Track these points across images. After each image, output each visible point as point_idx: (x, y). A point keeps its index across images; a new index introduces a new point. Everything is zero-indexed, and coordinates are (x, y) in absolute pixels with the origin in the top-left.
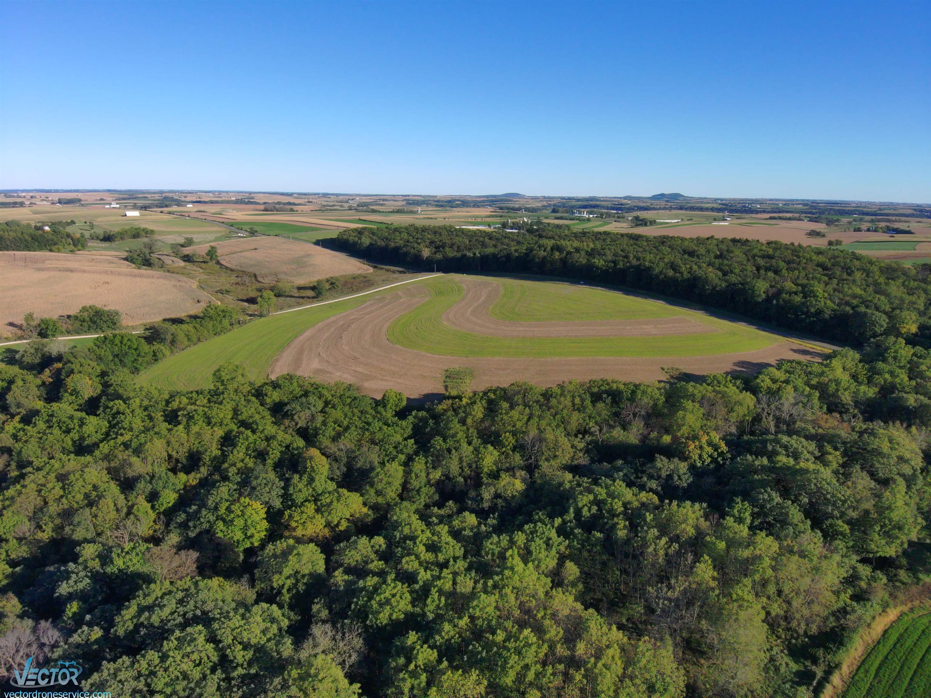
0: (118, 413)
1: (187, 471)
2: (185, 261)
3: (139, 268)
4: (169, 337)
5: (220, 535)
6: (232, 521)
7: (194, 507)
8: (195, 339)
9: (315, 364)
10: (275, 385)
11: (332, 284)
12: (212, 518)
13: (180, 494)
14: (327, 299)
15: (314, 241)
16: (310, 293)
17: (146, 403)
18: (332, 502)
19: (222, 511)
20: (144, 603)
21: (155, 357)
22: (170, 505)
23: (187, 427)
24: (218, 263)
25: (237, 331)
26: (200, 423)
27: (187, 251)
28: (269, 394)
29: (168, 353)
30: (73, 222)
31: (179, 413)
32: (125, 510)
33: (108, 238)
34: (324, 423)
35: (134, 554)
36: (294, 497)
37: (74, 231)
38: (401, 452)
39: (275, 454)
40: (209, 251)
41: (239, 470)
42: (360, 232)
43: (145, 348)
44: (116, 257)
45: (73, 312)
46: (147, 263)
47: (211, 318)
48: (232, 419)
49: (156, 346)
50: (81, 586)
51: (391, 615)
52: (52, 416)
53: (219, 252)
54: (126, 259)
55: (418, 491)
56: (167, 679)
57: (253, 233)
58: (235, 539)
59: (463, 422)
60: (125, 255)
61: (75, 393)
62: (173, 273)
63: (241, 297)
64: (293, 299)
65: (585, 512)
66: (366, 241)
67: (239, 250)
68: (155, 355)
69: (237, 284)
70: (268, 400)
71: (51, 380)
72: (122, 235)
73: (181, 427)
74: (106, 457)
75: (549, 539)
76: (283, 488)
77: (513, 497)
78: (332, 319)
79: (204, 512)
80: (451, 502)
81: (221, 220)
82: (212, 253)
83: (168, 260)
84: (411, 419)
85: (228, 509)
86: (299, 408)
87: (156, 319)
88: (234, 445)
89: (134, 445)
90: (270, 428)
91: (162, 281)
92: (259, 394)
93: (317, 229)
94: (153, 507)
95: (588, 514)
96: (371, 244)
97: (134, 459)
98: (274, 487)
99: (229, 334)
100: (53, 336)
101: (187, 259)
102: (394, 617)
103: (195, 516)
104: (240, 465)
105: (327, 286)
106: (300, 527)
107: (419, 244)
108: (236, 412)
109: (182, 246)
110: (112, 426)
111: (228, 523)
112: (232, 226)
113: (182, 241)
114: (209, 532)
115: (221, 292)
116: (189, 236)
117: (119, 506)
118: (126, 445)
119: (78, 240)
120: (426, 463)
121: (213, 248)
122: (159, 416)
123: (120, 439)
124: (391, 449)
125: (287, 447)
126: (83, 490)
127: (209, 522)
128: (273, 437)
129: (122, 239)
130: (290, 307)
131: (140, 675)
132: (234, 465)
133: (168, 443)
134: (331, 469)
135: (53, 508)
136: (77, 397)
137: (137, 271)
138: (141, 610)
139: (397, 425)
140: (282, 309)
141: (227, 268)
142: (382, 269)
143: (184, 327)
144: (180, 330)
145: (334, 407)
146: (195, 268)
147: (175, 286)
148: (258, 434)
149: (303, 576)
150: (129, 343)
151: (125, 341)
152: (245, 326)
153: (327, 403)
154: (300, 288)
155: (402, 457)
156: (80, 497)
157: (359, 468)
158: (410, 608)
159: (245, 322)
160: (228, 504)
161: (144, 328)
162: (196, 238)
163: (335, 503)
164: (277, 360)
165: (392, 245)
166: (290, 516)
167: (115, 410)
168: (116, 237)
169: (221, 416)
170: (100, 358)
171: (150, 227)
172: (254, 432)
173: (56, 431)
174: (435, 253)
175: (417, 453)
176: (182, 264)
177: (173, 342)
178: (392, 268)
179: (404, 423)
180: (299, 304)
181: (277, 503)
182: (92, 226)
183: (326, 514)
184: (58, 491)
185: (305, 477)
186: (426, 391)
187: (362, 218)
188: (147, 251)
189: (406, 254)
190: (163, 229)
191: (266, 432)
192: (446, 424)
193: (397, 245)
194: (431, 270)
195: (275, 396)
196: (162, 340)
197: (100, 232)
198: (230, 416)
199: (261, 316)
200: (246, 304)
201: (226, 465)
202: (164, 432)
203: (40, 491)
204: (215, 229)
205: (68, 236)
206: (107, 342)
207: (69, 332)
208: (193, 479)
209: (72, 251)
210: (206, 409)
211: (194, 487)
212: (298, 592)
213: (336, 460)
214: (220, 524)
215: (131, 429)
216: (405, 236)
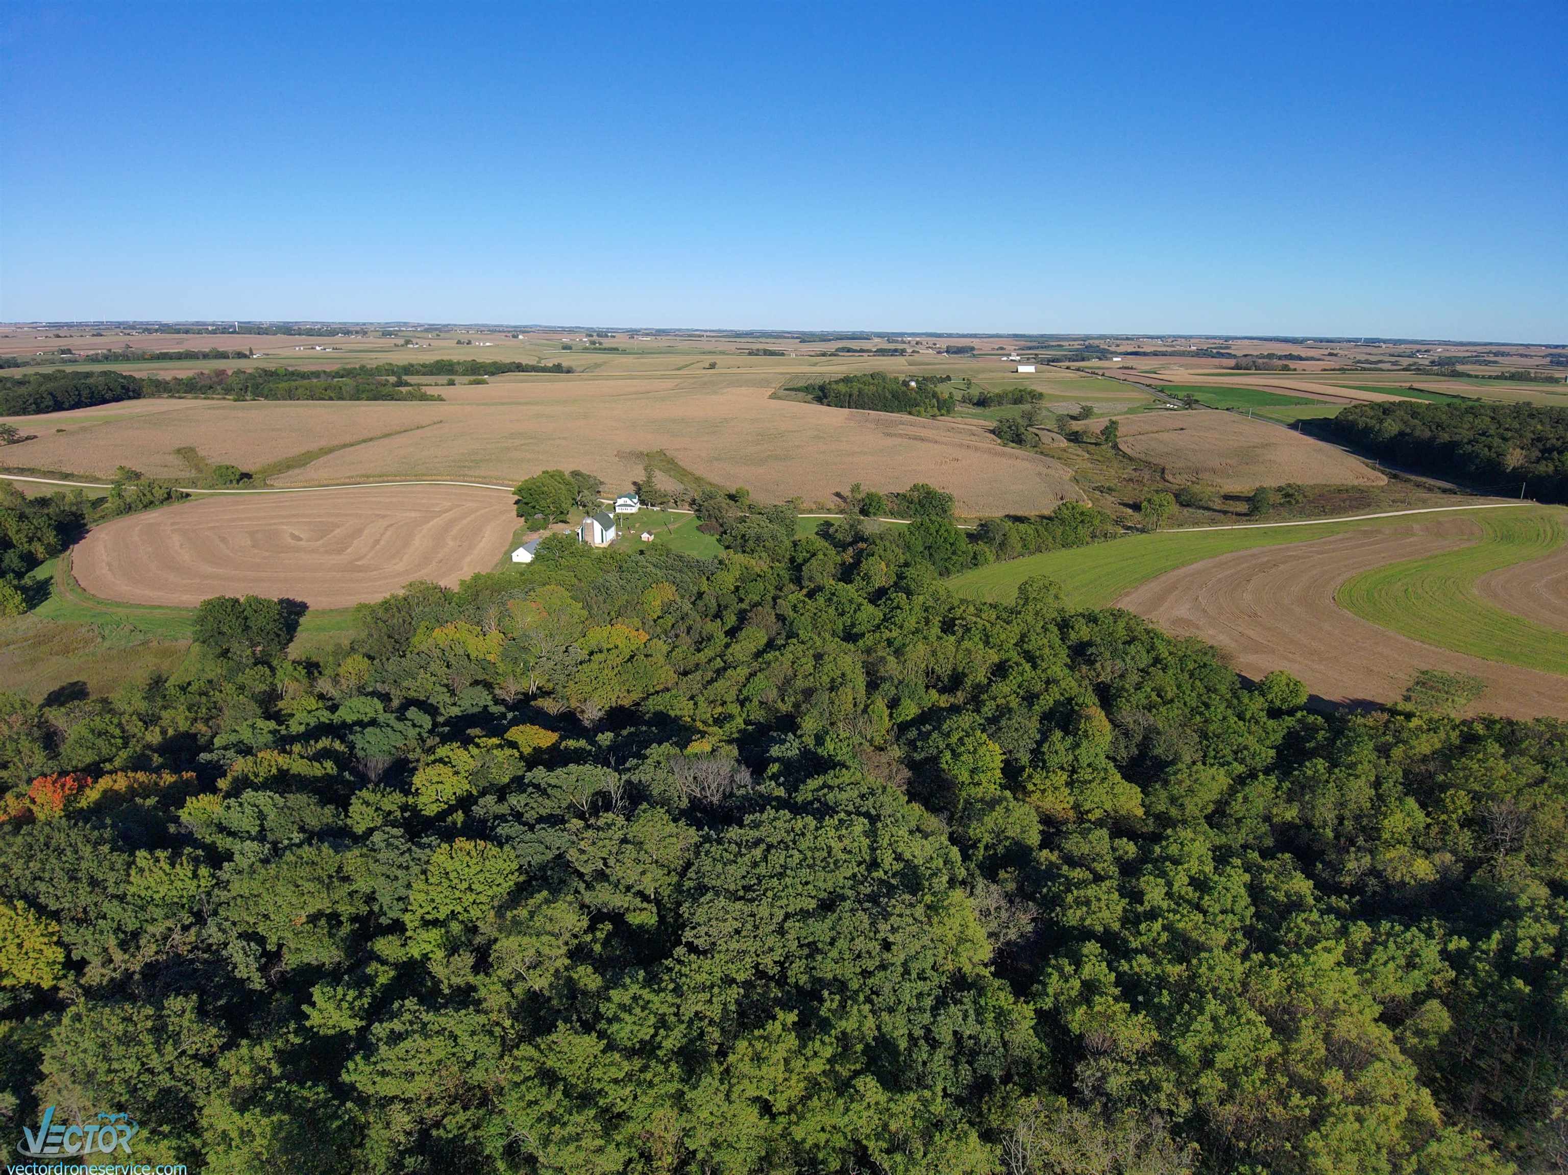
0: (898, 607)
1: (942, 691)
2: (1070, 440)
3: (1005, 445)
4: (998, 539)
5: (945, 766)
6: (960, 755)
7: (928, 727)
8: (1032, 547)
9: (1183, 611)
10: (1092, 619)
11: (1287, 495)
12: (942, 746)
13: (923, 711)
14: (1267, 520)
15: (1292, 421)
16: (1243, 507)
17: (931, 603)
18: (1090, 782)
19: (954, 739)
20: (830, 782)
21: (975, 561)
22: (909, 718)
23: (959, 642)
24: (1115, 447)
25: (1098, 548)
26: (976, 639)
27: (1076, 426)
28: (1076, 627)
29: (991, 558)
30: (948, 378)
31: (957, 622)
32: (862, 706)
33: (982, 402)
34: (1138, 687)
35: (846, 743)
36: (1046, 757)
37: (943, 390)
38: (1242, 762)
39: (1047, 702)
40: (1107, 428)
41: (998, 706)
42: (1386, 410)
43: (964, 545)
44: (983, 427)
45: (903, 488)
46: (1018, 440)
47: (1063, 521)
48: (1016, 645)
49: (981, 546)
50: (789, 754)
51: (1083, 919)
52: (833, 594)
53: (1121, 430)
54: (993, 432)
55: (1239, 821)
56: (812, 845)
57: (1190, 403)
58: (960, 779)
59: (1384, 751)
60: (993, 425)
61: (867, 578)
62: (1046, 455)
63: (1126, 500)
64: (1207, 513)
65: (1524, 949)
66: (1391, 427)
67: (1155, 429)
68: (975, 558)
69: (1131, 480)
70: (1073, 635)
71: (851, 560)
72: (1000, 399)
73: (952, 639)
74: (869, 651)
75: (1415, 954)
76: (1036, 742)
77: (1403, 884)
78: (1255, 551)
79: (935, 735)
80: (1287, 855)
81: (1149, 382)
82: (1110, 431)
83: (1046, 437)
84: (1289, 721)
85: (961, 739)
86: (1108, 655)
87: (996, 514)
88: (1004, 677)
89: (897, 644)
90: (1058, 669)
91: (1026, 464)
92: (1064, 625)
93: (1307, 402)
94: (891, 716)
95: (1528, 953)
96: (1401, 434)
97: (891, 659)
98: (1026, 737)
99: (1082, 550)
100: (875, 514)
101: (1075, 438)
102: (1088, 922)
103: (925, 736)
104: (1000, 701)
105: (1279, 499)
106: (1038, 794)
107: (1505, 439)
108: (1023, 638)
109: (1074, 418)
110: (885, 620)
111: (956, 755)
112: (1162, 391)
113: (1076, 410)
114: (934, 760)
115: (1100, 489)
116: (1089, 404)
117: (858, 701)
118: (890, 642)
119: (945, 401)
120: (1277, 789)
121: (1113, 423)
122: (936, 621)
123: (887, 634)
124: (1227, 751)
125: (1070, 700)
126: (831, 674)
127: (937, 747)
128: (1056, 682)
129: (1000, 404)
130: (1196, 524)
131: (793, 830)
132: (994, 699)
133: (934, 653)
134: (1115, 743)
135: (800, 683)
136: (868, 584)
137: (1000, 448)
138: (825, 785)
139: (1257, 722)
140: (1180, 525)
141: (1125, 455)
142: (1407, 481)
143: (1022, 527)
144: (1015, 532)
145: (1164, 670)
146: (1080, 452)
147: (1040, 474)
148: (1039, 672)
149: (1007, 838)
150: (946, 534)
151: (942, 531)
152: (1111, 543)
153: (1157, 661)
154: (1227, 497)
155: (1240, 769)
156: (826, 679)
157: (1156, 757)
158: (1116, 926)
159: (1114, 536)
160: (962, 734)
161: (978, 522)
162: (1097, 409)
163: (1094, 784)
164: (1127, 594)
165: (1445, 437)
166: (1030, 777)
167: (895, 604)
168: (992, 401)
169: (1003, 637)
170: (908, 547)
171: (1039, 389)
172: (1034, 667)
173: (832, 611)
174: (1538, 461)
175: (1267, 771)
176: (1064, 444)
177: (1002, 545)
178: (1431, 482)
179: (1271, 724)
180: (1213, 522)
181: (1024, 758)
182: (969, 385)
183: (1076, 791)
184: (809, 667)
185: (1070, 740)
186: (1360, 695)
187: (1416, 385)
188: (1022, 422)
189: (1470, 457)
190: (1058, 393)
191: (1049, 672)
192: (1349, 744)
193: (1457, 438)
194: (1513, 494)
195: (1083, 632)
196: (990, 541)
197: (975, 392)
198: (1013, 642)
199: (1143, 531)
200: (1130, 511)
201: (985, 697)
202: (933, 638)
203: (793, 663)
204: (1134, 395)
205: (935, 395)
206: (923, 528)
207: (892, 514)
208: (944, 701)
209: (934, 416)
210: (988, 625)
211: (943, 709)
212: (996, 854)
213: (1126, 734)
214: (948, 755)
215: (901, 627)
216: (1484, 422)
